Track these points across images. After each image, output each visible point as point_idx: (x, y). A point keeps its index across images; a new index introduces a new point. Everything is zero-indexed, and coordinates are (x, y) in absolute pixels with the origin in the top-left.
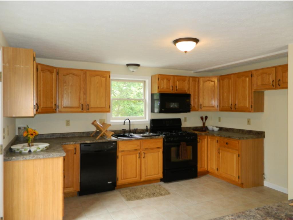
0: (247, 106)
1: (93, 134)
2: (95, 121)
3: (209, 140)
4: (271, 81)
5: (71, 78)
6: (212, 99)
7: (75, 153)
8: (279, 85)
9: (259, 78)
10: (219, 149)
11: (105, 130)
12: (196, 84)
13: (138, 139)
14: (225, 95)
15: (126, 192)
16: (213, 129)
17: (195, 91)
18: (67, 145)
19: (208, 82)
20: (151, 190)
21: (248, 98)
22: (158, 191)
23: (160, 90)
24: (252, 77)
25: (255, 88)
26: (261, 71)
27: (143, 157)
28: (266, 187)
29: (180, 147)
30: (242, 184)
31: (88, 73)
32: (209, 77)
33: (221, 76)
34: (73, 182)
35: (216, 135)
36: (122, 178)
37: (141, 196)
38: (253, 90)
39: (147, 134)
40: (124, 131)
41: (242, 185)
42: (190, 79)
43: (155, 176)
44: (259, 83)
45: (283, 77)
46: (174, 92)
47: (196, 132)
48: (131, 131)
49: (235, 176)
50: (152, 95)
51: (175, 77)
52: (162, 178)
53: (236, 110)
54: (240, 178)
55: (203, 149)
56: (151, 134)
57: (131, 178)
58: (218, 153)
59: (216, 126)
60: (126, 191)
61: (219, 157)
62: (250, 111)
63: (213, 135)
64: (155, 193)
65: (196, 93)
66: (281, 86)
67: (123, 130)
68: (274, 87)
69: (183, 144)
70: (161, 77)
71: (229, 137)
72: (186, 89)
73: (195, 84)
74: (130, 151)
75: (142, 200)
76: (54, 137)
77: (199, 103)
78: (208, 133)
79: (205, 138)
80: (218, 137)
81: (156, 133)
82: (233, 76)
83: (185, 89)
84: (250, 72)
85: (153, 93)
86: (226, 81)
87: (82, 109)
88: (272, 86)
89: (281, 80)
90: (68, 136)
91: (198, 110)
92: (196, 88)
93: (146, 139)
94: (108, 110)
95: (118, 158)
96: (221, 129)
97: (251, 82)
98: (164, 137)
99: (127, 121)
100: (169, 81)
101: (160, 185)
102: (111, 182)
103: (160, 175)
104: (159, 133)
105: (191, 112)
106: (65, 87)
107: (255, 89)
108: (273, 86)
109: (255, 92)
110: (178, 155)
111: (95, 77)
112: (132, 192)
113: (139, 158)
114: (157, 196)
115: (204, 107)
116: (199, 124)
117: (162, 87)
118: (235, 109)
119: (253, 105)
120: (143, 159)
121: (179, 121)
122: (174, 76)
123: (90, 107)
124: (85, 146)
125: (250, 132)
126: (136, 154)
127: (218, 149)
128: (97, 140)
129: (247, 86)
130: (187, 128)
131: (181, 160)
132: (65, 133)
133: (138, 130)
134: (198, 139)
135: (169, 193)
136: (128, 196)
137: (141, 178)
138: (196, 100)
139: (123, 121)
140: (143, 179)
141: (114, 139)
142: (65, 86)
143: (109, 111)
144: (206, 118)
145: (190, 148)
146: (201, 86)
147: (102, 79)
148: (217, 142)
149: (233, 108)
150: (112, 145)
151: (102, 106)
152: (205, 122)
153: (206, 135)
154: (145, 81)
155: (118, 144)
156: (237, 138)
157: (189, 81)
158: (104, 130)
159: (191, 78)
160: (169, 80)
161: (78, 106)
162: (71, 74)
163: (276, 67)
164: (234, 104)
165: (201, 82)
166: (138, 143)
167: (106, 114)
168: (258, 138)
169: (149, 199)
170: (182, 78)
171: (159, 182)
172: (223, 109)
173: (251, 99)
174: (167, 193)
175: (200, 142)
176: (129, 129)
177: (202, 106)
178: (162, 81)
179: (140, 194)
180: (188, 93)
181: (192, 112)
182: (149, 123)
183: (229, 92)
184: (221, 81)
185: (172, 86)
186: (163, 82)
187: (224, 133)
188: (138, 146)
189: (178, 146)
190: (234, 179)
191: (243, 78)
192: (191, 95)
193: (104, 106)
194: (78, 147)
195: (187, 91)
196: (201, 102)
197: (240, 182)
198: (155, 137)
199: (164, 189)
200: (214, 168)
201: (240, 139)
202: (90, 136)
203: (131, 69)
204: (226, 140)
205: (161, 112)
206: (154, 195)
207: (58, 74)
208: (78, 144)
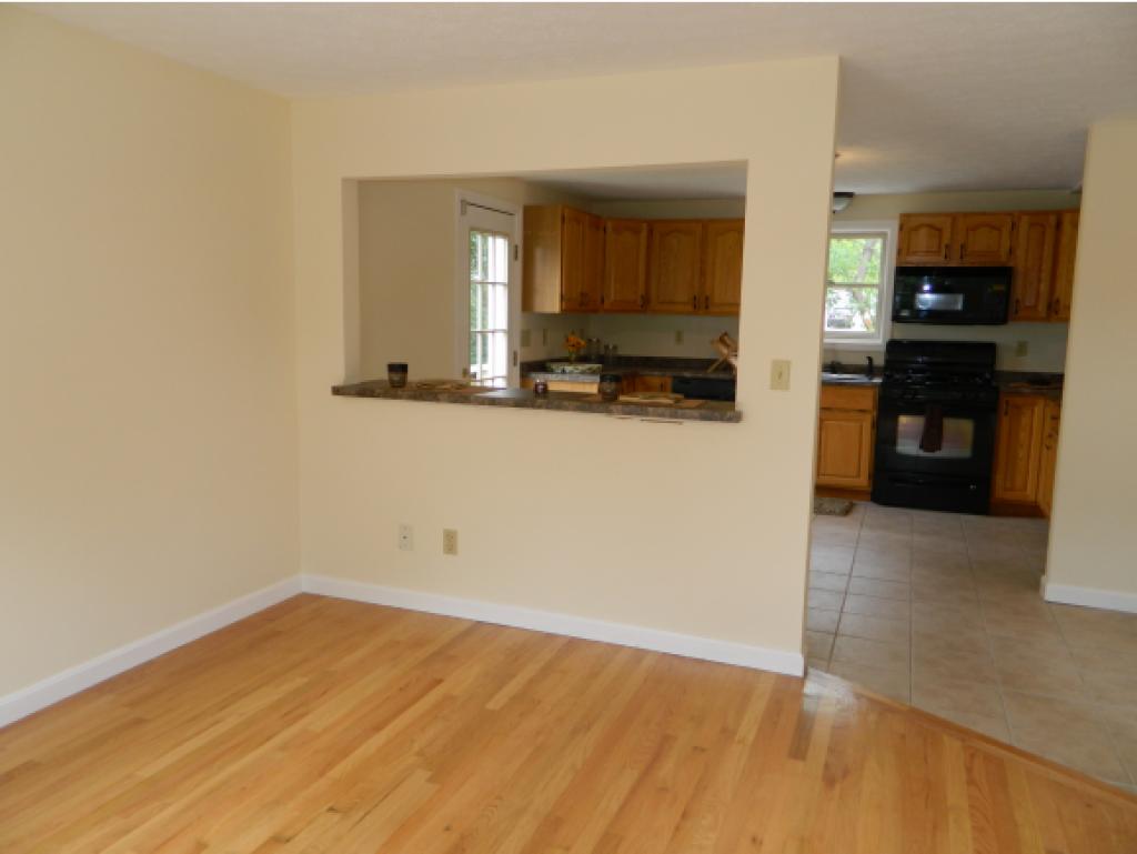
17: (1039, 258)
18: (647, 377)
23: (903, 258)
42: (1020, 220)
46: (956, 261)
51: (960, 218)
52: (869, 489)
65: (1045, 265)
70: (909, 223)
72: (1002, 253)
77: (1053, 296)
79: (1033, 404)
87: (695, 308)
100: (939, 231)
103: (864, 482)
121: (990, 349)
122: (957, 215)
123: (711, 302)
128: (709, 373)
134: (1004, 404)
138: (1043, 287)
153: (1040, 394)
154: (886, 234)
157: (1016, 227)
160: (936, 229)
161: (687, 300)
170: (989, 221)
178: (912, 233)
180: (1010, 264)
182: (883, 349)
185: (946, 246)
186: (917, 235)
194: (669, 383)
208: (669, 376)
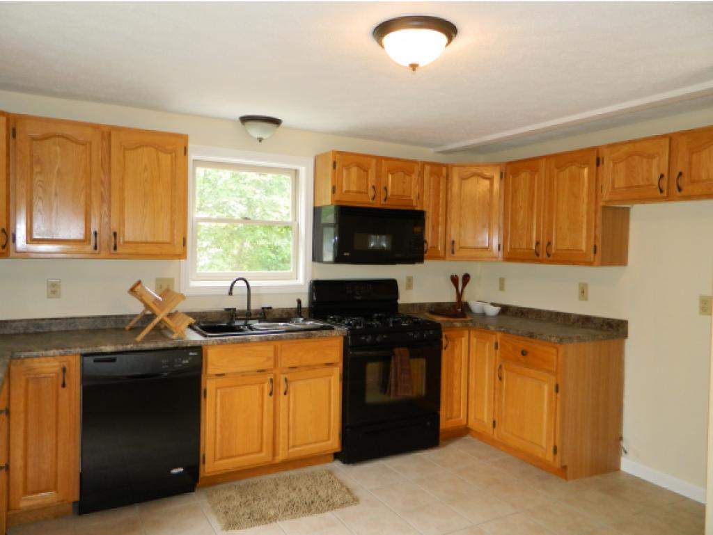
0: (584, 248)
1: (131, 324)
2: (139, 283)
3: (474, 340)
4: (656, 176)
5: (58, 149)
6: (484, 226)
7: (64, 385)
8: (680, 189)
9: (621, 166)
10: (501, 367)
11: (166, 312)
12: (441, 183)
13: (267, 340)
14: (521, 215)
15: (228, 499)
16: (483, 310)
17: (437, 204)
18: (36, 360)
19: (474, 179)
20: (304, 490)
21: (585, 226)
22: (323, 493)
23: (337, 196)
24: (598, 164)
25: (606, 196)
26: (626, 148)
27: (282, 392)
28: (628, 475)
29: (393, 361)
30: (564, 468)
31: (113, 134)
32: (478, 166)
33: (511, 163)
34: (56, 475)
35: (492, 328)
36: (218, 456)
37: (272, 512)
38: (601, 204)
39: (299, 323)
40: (231, 313)
41: (563, 472)
42: (423, 168)
43: (318, 445)
44: (620, 183)
45: (690, 164)
46: (379, 203)
47: (438, 319)
48: (252, 313)
49: (544, 445)
50: (317, 212)
51: (383, 161)
52: (339, 450)
53: (551, 258)
54: (558, 453)
55: (456, 365)
56: (310, 323)
57: (243, 455)
58: (497, 378)
59: (494, 301)
60: (228, 494)
61: (501, 390)
62: (590, 264)
63: (485, 328)
64: (313, 502)
65: (441, 211)
66: (683, 193)
67: (228, 310)
68: (665, 194)
69: (401, 353)
70: (341, 161)
71: (531, 335)
72: (413, 197)
73: (439, 183)
74: (243, 374)
75: (273, 524)
76: (7, 331)
77: (448, 238)
78: (471, 321)
79: (463, 336)
80: (499, 335)
81: (324, 319)
82: (542, 162)
83: (410, 197)
84: (596, 149)
85: (318, 205)
86: (525, 176)
87: (95, 248)
88: (659, 192)
89: (685, 173)
90: (54, 329)
91: (443, 258)
92: (442, 195)
93: (292, 338)
94: (179, 250)
95: (205, 397)
96: (505, 310)
97: (596, 179)
98: (345, 334)
99: (241, 284)
100: (366, 171)
101: (330, 473)
102: (181, 470)
103: (334, 444)
104: (334, 320)
105: (426, 262)
106: (39, 177)
107: (607, 198)
108: (661, 191)
109: (604, 207)
110: (384, 386)
111: (140, 150)
112: (244, 499)
113: (271, 394)
114: (318, 511)
115: (461, 248)
116: (447, 295)
117: (344, 189)
118: (549, 255)
119: (599, 245)
120: (282, 399)
122: (379, 159)
123: (121, 240)
124: (96, 361)
125: (586, 321)
126: (263, 383)
127: (498, 367)
128: (141, 340)
129: (585, 189)
130: (413, 305)
131: (392, 398)
132: (43, 320)
133: (273, 310)
134: (444, 340)
135: (356, 500)
136: (231, 513)
137: (274, 454)
138: (441, 229)
139: (229, 284)
140: (282, 456)
141: (194, 337)
142: (40, 173)
143: (182, 255)
144: (466, 278)
145: (419, 366)
146: (455, 189)
147: (161, 155)
148: (496, 348)
149: (542, 254)
150: (186, 357)
151: (161, 240)
152: (462, 291)
153: (466, 327)
154: (296, 171)
155: (206, 353)
156: (553, 339)
157: (421, 174)
158: (162, 310)
159: (427, 168)
160: (364, 169)
161: (81, 237)
162: (59, 136)
163: (671, 138)
164: (546, 243)
165: (456, 179)
166: (268, 350)
167: (176, 261)
168: (609, 337)
169: (294, 521)
170: (403, 167)
171: (329, 462)
172: (513, 256)
173: (596, 227)
174: (351, 499)
175: (449, 348)
176: (245, 308)
177: (457, 247)
178: (345, 172)
179: (269, 505)
180: (418, 208)
181: (428, 264)
183: (532, 209)
184: (511, 177)
185: (374, 187)
186: (349, 175)
187: (515, 323)
188: (268, 359)
189: (387, 360)
190: (540, 455)
191: (574, 167)
192: (427, 215)
193: (167, 239)
194: (75, 364)
195: (414, 204)
196: (453, 235)
197: (558, 465)
198: (319, 333)
199: (342, 485)
200: (486, 419)
201: (561, 341)
202: (124, 329)
203: (255, 130)
204: (522, 344)
205: (339, 259)
206: (310, 507)
207: (14, 136)
208: (76, 354)
